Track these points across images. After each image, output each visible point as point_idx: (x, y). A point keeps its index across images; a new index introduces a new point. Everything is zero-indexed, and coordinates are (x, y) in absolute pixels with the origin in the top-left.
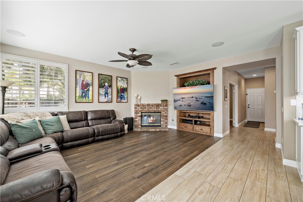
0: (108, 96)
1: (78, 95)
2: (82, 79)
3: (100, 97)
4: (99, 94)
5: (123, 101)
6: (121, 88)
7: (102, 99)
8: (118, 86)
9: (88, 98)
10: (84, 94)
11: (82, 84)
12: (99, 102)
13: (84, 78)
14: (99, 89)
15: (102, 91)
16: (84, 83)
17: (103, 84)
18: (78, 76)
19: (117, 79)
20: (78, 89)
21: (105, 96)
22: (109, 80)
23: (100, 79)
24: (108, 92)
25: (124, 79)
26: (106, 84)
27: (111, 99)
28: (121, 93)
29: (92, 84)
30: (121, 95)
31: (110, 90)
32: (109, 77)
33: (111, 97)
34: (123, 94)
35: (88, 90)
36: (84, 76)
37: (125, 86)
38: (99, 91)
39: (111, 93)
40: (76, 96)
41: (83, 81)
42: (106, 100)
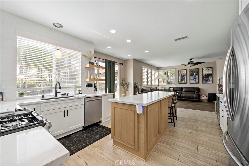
0: (196, 80)
1: (179, 80)
2: (181, 73)
3: (190, 80)
4: (190, 79)
5: (208, 82)
6: (206, 75)
7: (192, 81)
8: (203, 73)
9: (184, 81)
10: (182, 80)
11: (181, 75)
12: (190, 83)
13: (182, 73)
14: (190, 77)
15: (192, 78)
16: (182, 75)
17: (193, 74)
18: (179, 72)
19: (203, 69)
20: (179, 78)
21: (194, 80)
22: (196, 71)
23: (191, 72)
24: (196, 78)
25: (209, 68)
26: (195, 74)
27: (198, 82)
28: (206, 77)
29: (186, 75)
30: (206, 79)
31: (197, 77)
32: (196, 69)
33: (198, 80)
34: (208, 78)
35: (184, 78)
36: (182, 72)
37: (210, 72)
38: (190, 78)
39: (198, 78)
40: (179, 81)
41: (182, 74)
42: (194, 82)
